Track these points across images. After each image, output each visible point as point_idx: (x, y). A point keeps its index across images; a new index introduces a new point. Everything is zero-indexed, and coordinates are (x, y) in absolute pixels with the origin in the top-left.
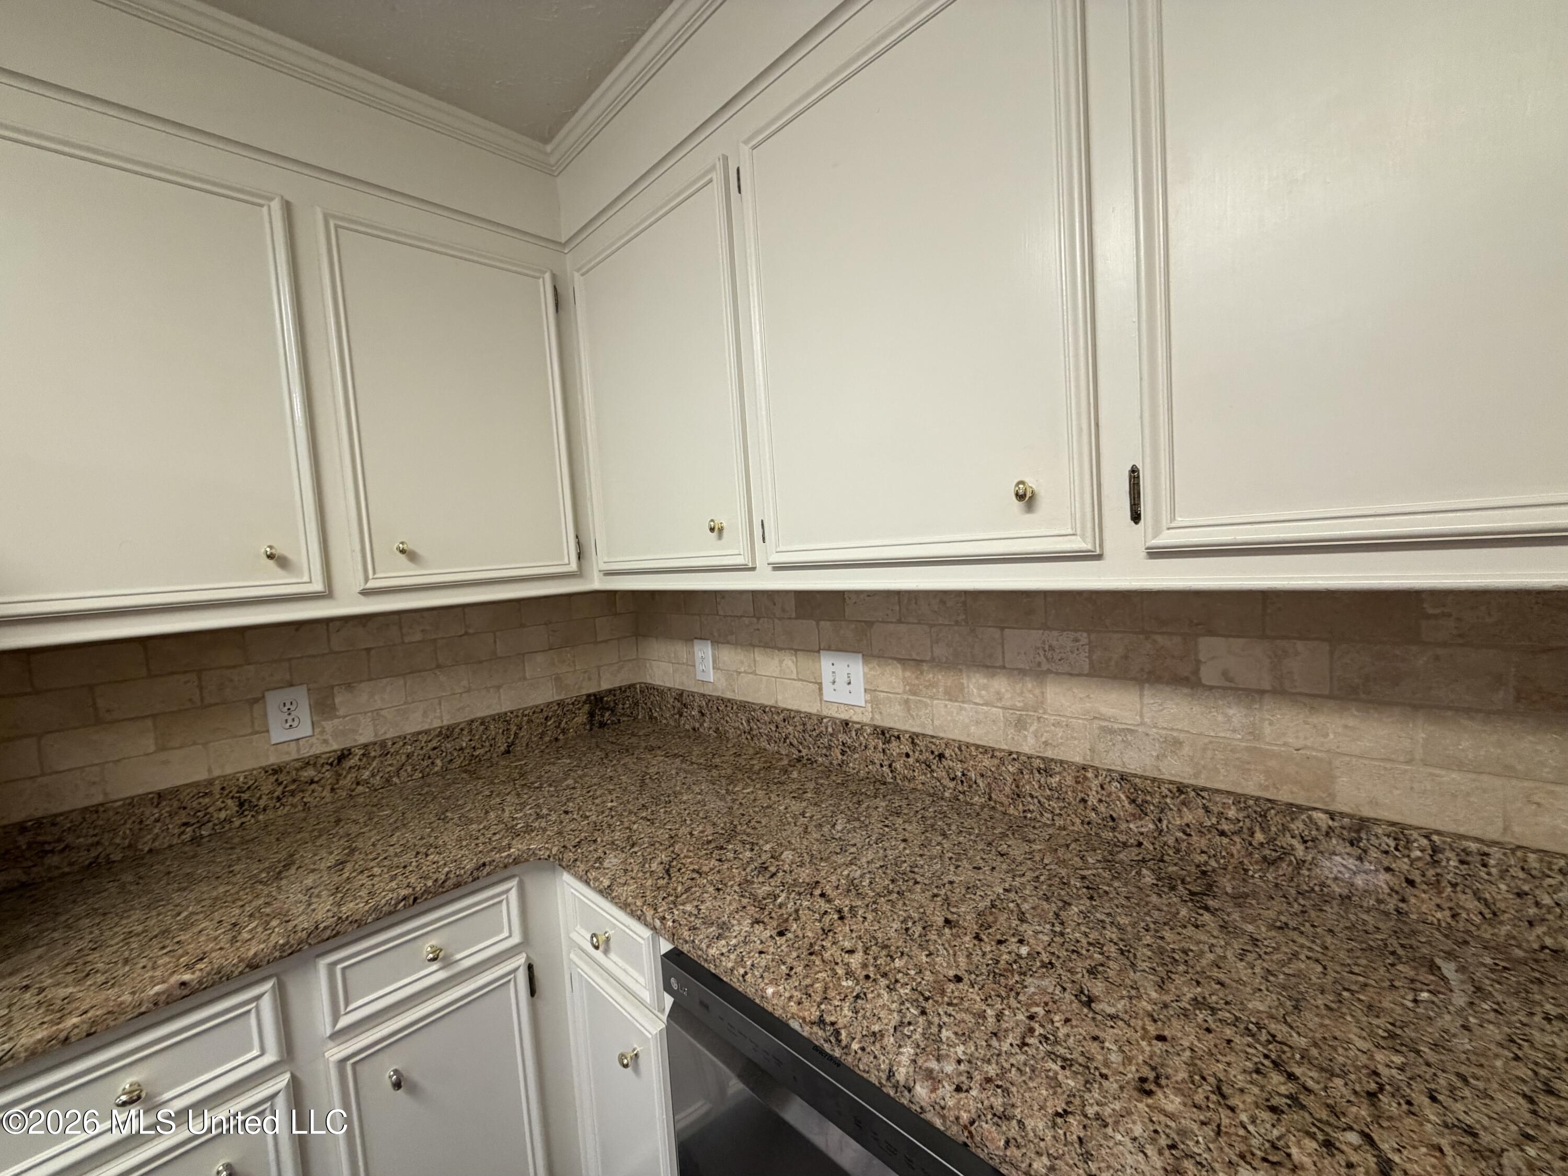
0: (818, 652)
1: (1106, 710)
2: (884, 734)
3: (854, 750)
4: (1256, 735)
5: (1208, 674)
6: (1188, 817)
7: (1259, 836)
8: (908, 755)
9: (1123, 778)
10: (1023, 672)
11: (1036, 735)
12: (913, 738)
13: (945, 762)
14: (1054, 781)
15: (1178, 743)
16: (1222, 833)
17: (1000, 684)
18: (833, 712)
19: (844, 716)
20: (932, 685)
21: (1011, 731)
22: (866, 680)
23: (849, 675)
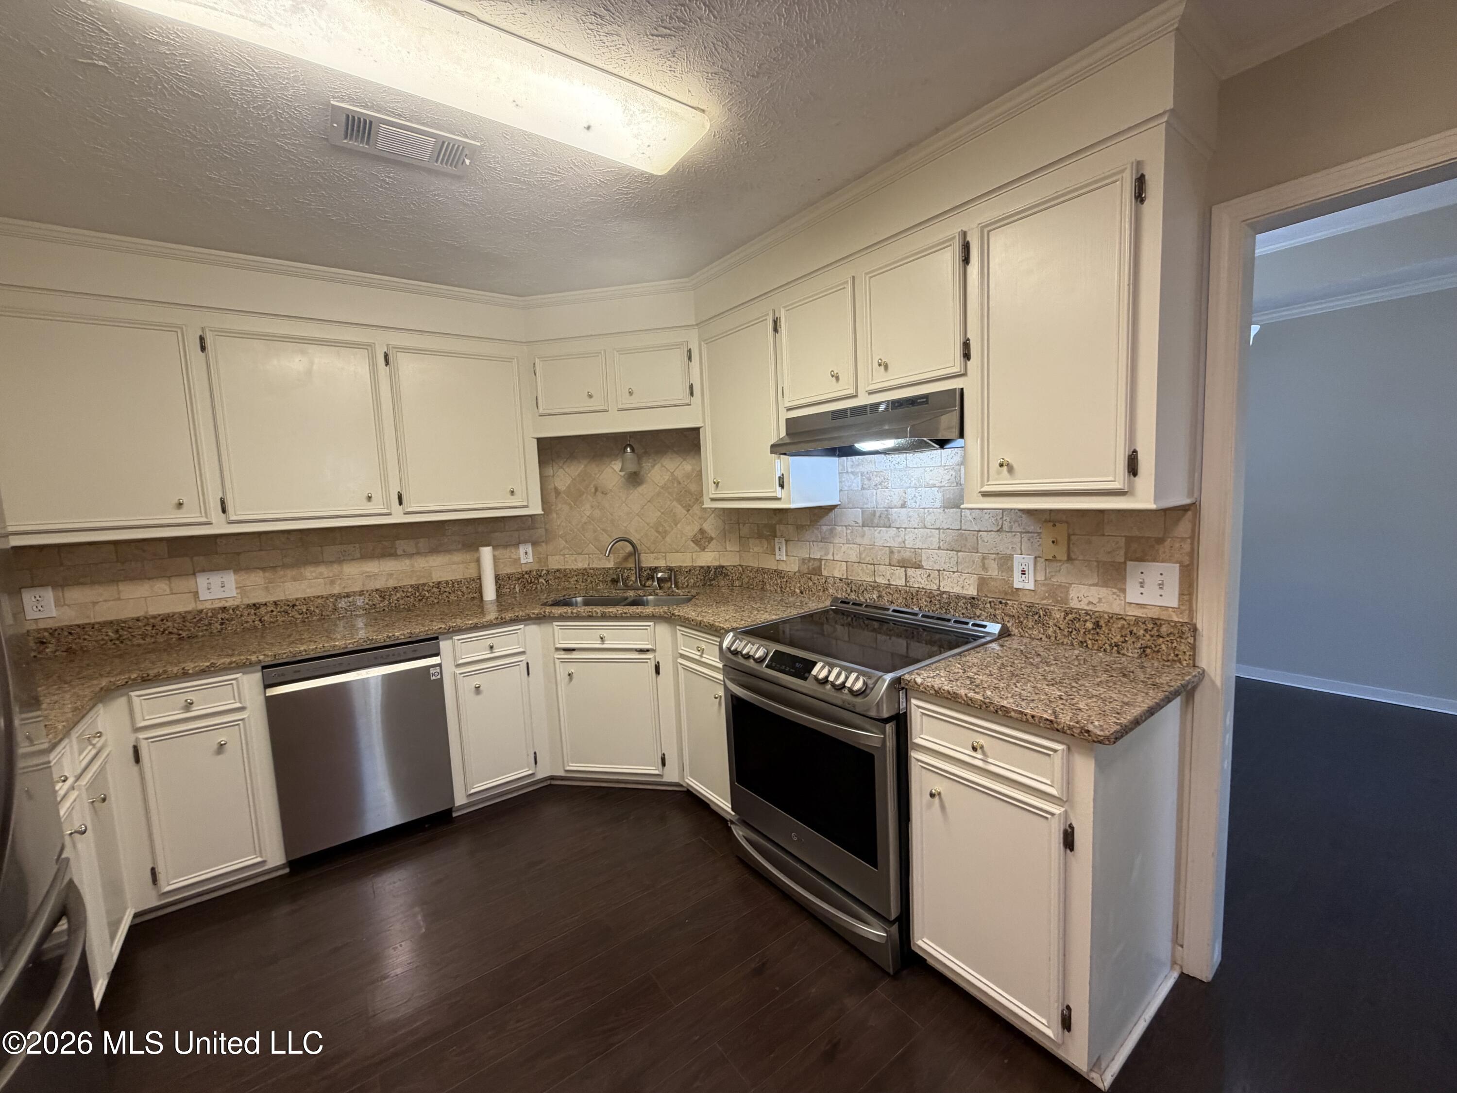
0: (194, 574)
1: (368, 570)
2: (254, 606)
3: (230, 620)
4: (413, 566)
5: (399, 552)
8: (272, 611)
9: (377, 590)
10: (332, 562)
11: (340, 584)
12: (274, 603)
13: (296, 608)
14: (350, 599)
15: (392, 575)
17: (322, 569)
18: (208, 605)
19: (221, 605)
20: (283, 577)
21: (329, 586)
22: (237, 583)
23: (223, 583)
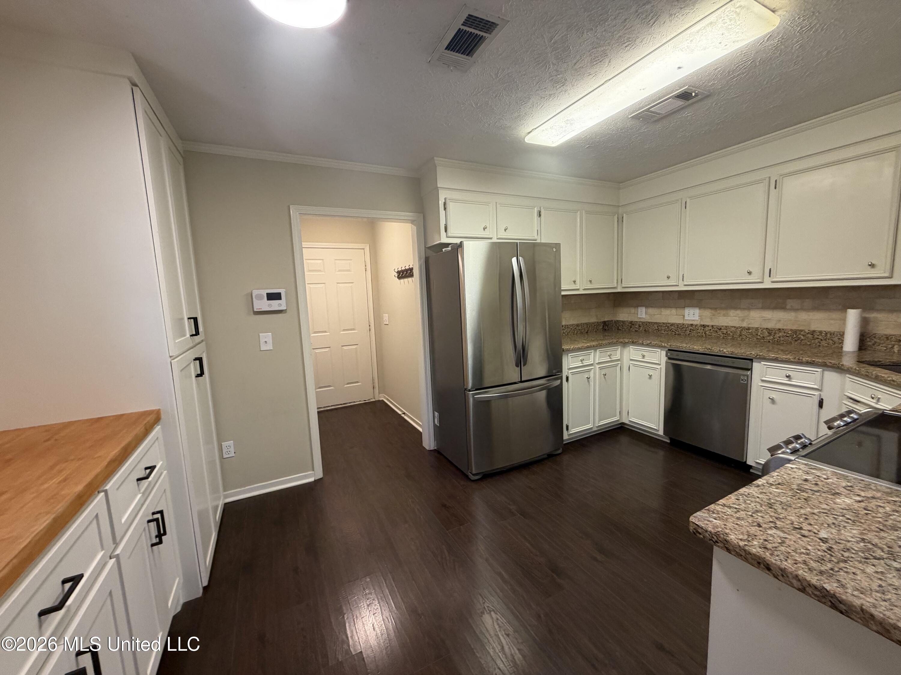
0: (684, 307)
1: (764, 316)
2: (704, 326)
3: (693, 330)
4: (796, 318)
5: (788, 307)
6: (780, 334)
7: (795, 336)
8: (710, 330)
9: (767, 328)
10: (744, 309)
11: (746, 322)
12: (712, 326)
13: (721, 330)
14: (750, 331)
15: (780, 321)
16: (787, 337)
17: (738, 312)
18: (687, 322)
19: (691, 323)
20: (719, 313)
21: (740, 322)
22: (699, 313)
23: (694, 313)
